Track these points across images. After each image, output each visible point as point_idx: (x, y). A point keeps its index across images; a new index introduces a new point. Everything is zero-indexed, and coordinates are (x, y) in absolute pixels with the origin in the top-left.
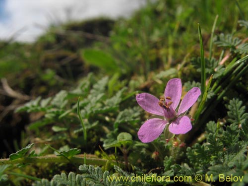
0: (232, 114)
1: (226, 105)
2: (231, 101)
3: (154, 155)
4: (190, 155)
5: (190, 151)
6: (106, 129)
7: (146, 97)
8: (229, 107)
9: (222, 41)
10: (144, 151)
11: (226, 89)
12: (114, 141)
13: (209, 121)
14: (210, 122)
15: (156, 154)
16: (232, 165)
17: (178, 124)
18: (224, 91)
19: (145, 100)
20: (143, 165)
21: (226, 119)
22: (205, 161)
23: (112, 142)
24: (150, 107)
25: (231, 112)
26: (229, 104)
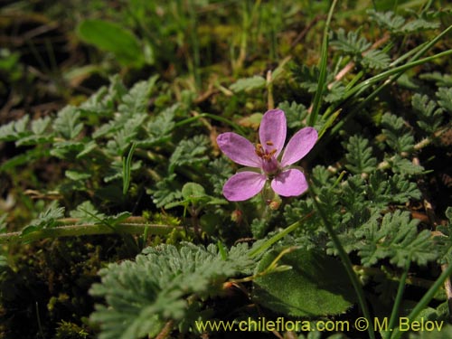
0: (353, 158)
1: (342, 143)
2: (351, 138)
3: (234, 216)
4: (289, 216)
5: (290, 211)
6: (154, 174)
7: (232, 139)
8: (349, 146)
9: (341, 41)
10: (220, 211)
11: (346, 119)
12: (169, 193)
13: (316, 164)
14: (318, 167)
15: (238, 215)
16: (360, 236)
17: (283, 181)
18: (341, 123)
19: (230, 144)
20: (220, 232)
21: (341, 164)
22: (312, 225)
23: (167, 195)
24: (238, 154)
25: (350, 154)
26: (348, 142)
